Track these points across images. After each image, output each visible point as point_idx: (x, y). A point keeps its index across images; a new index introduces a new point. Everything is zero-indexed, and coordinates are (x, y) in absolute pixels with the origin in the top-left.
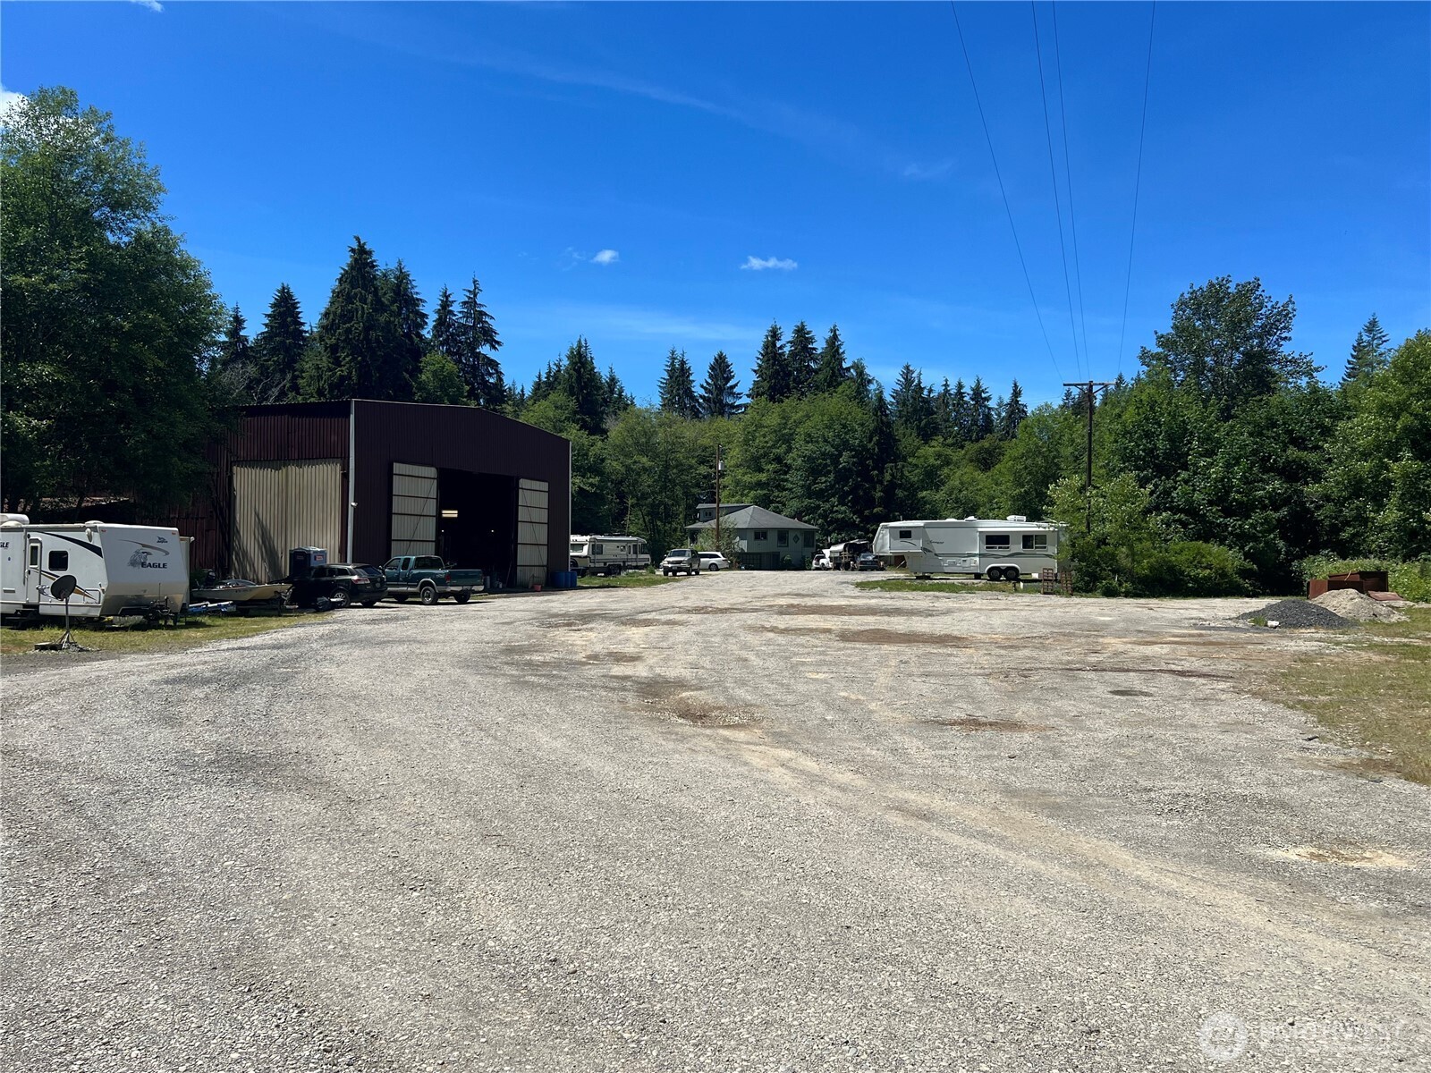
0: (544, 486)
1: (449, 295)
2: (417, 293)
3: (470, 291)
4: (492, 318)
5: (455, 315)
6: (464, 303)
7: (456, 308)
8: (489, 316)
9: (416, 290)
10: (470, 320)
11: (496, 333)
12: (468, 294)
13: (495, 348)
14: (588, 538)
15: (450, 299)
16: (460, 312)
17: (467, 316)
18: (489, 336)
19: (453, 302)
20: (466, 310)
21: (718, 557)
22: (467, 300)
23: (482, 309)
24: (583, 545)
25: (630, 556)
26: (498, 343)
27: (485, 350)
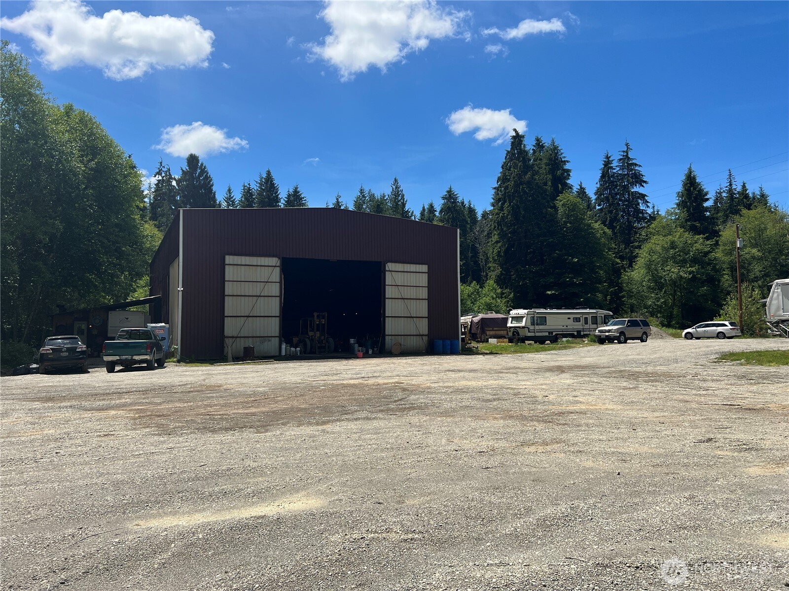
0: (424, 268)
1: (610, 157)
2: (564, 157)
3: (624, 151)
4: (640, 166)
5: (614, 169)
6: (620, 160)
7: (615, 164)
8: (638, 165)
9: (563, 155)
10: (625, 170)
11: (642, 176)
12: (623, 154)
13: (643, 186)
14: (526, 311)
15: (610, 159)
16: (617, 166)
17: (622, 168)
18: (638, 179)
19: (612, 160)
20: (621, 165)
21: (725, 325)
22: (622, 157)
23: (634, 161)
24: (523, 317)
25: (586, 326)
26: (645, 182)
27: (637, 189)
